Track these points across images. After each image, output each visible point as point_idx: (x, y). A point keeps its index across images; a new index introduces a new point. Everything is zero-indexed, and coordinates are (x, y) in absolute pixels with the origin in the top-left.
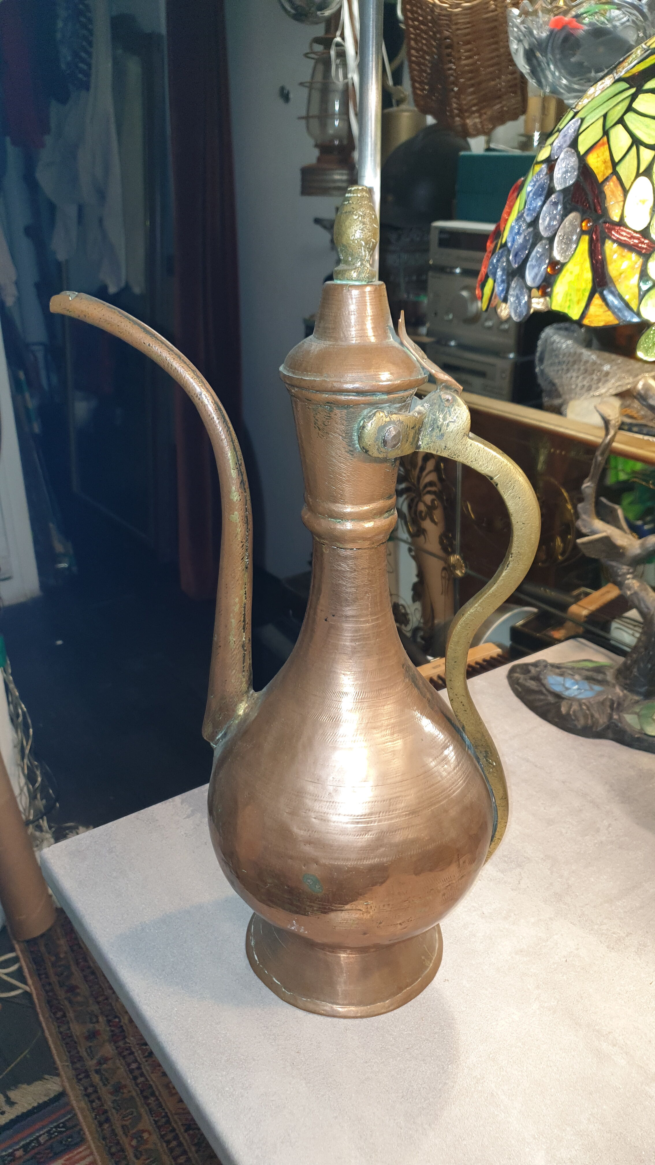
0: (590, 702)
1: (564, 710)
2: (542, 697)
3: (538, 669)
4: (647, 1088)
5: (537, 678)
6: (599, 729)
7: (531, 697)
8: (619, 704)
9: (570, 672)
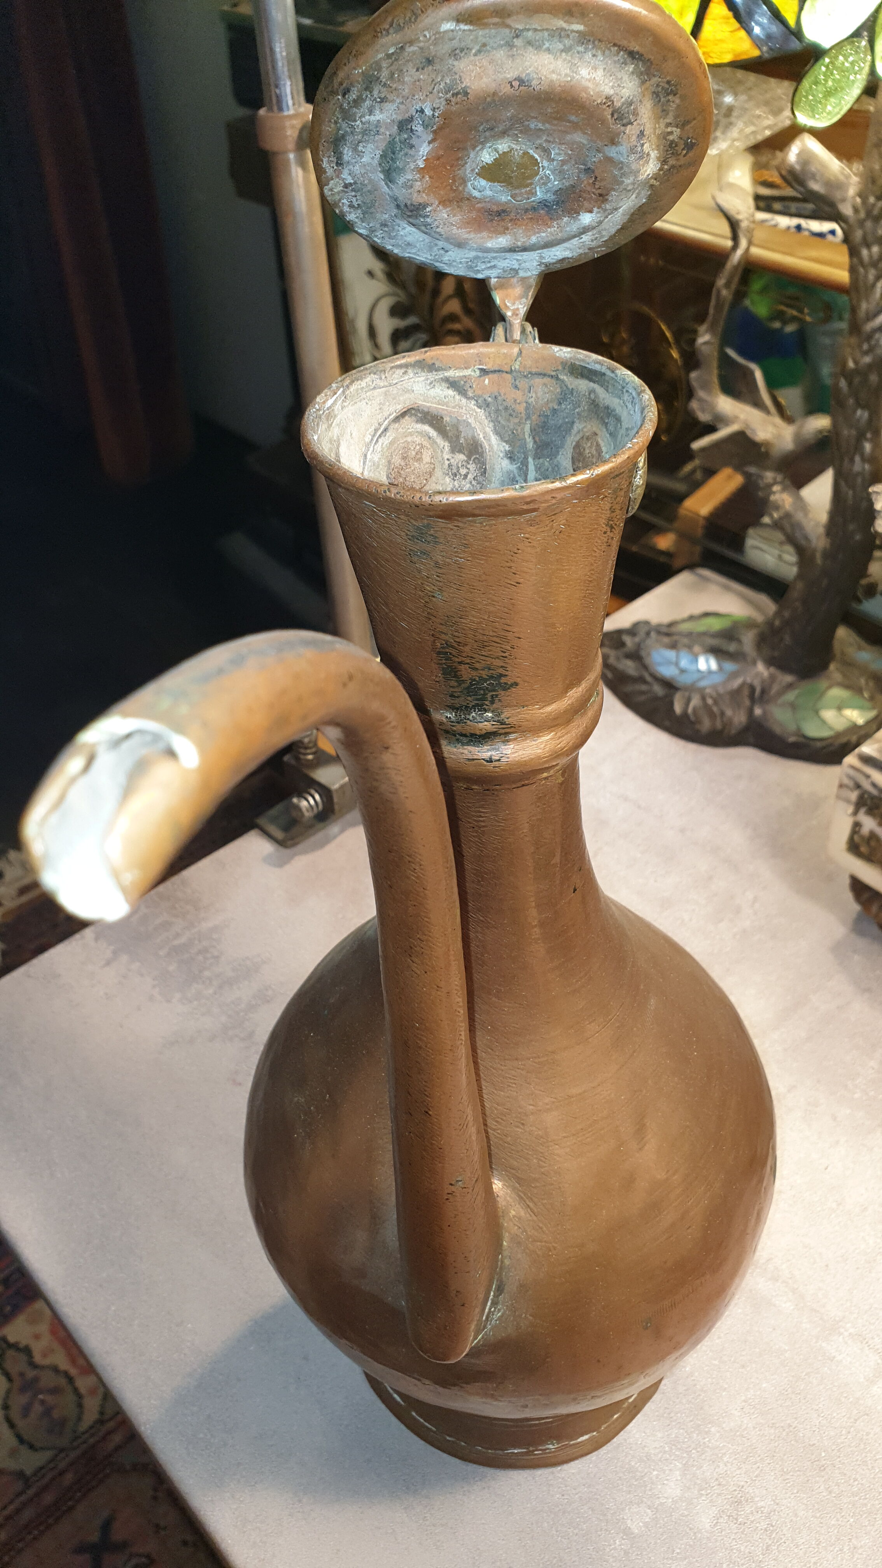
0: (717, 692)
1: (678, 708)
2: (644, 687)
3: (637, 639)
4: (824, 1345)
5: (636, 656)
6: (733, 732)
7: (629, 688)
8: (763, 692)
9: (685, 641)
